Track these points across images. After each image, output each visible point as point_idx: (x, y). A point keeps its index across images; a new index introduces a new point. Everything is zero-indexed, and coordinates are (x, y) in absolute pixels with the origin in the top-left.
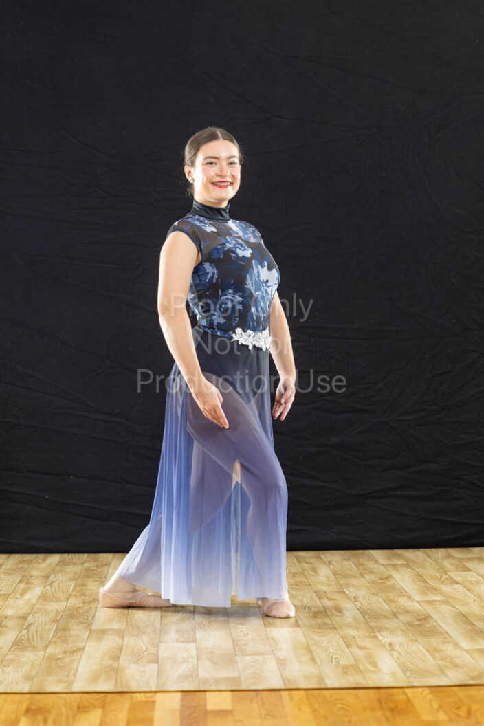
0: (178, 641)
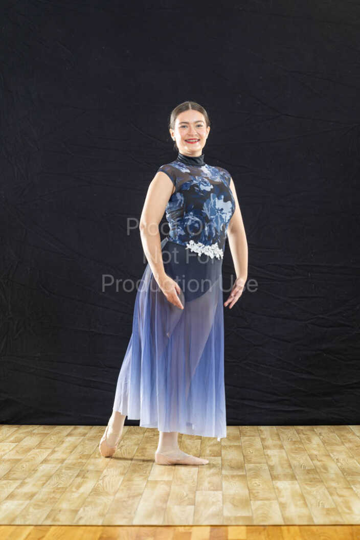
0: (209, 489)
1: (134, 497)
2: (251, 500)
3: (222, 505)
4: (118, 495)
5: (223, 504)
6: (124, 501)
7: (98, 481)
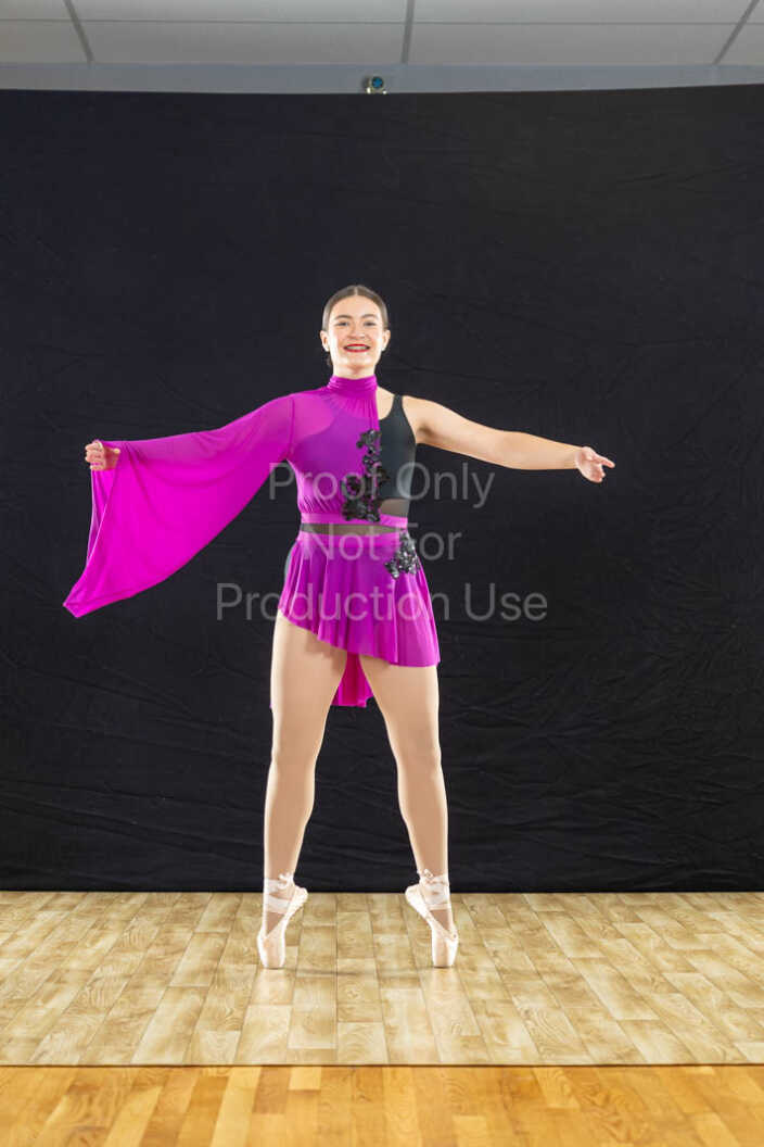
1: (141, 1015)
2: (338, 1021)
3: (287, 1029)
4: (114, 1013)
5: (290, 1027)
6: (123, 1023)
7: (83, 988)
